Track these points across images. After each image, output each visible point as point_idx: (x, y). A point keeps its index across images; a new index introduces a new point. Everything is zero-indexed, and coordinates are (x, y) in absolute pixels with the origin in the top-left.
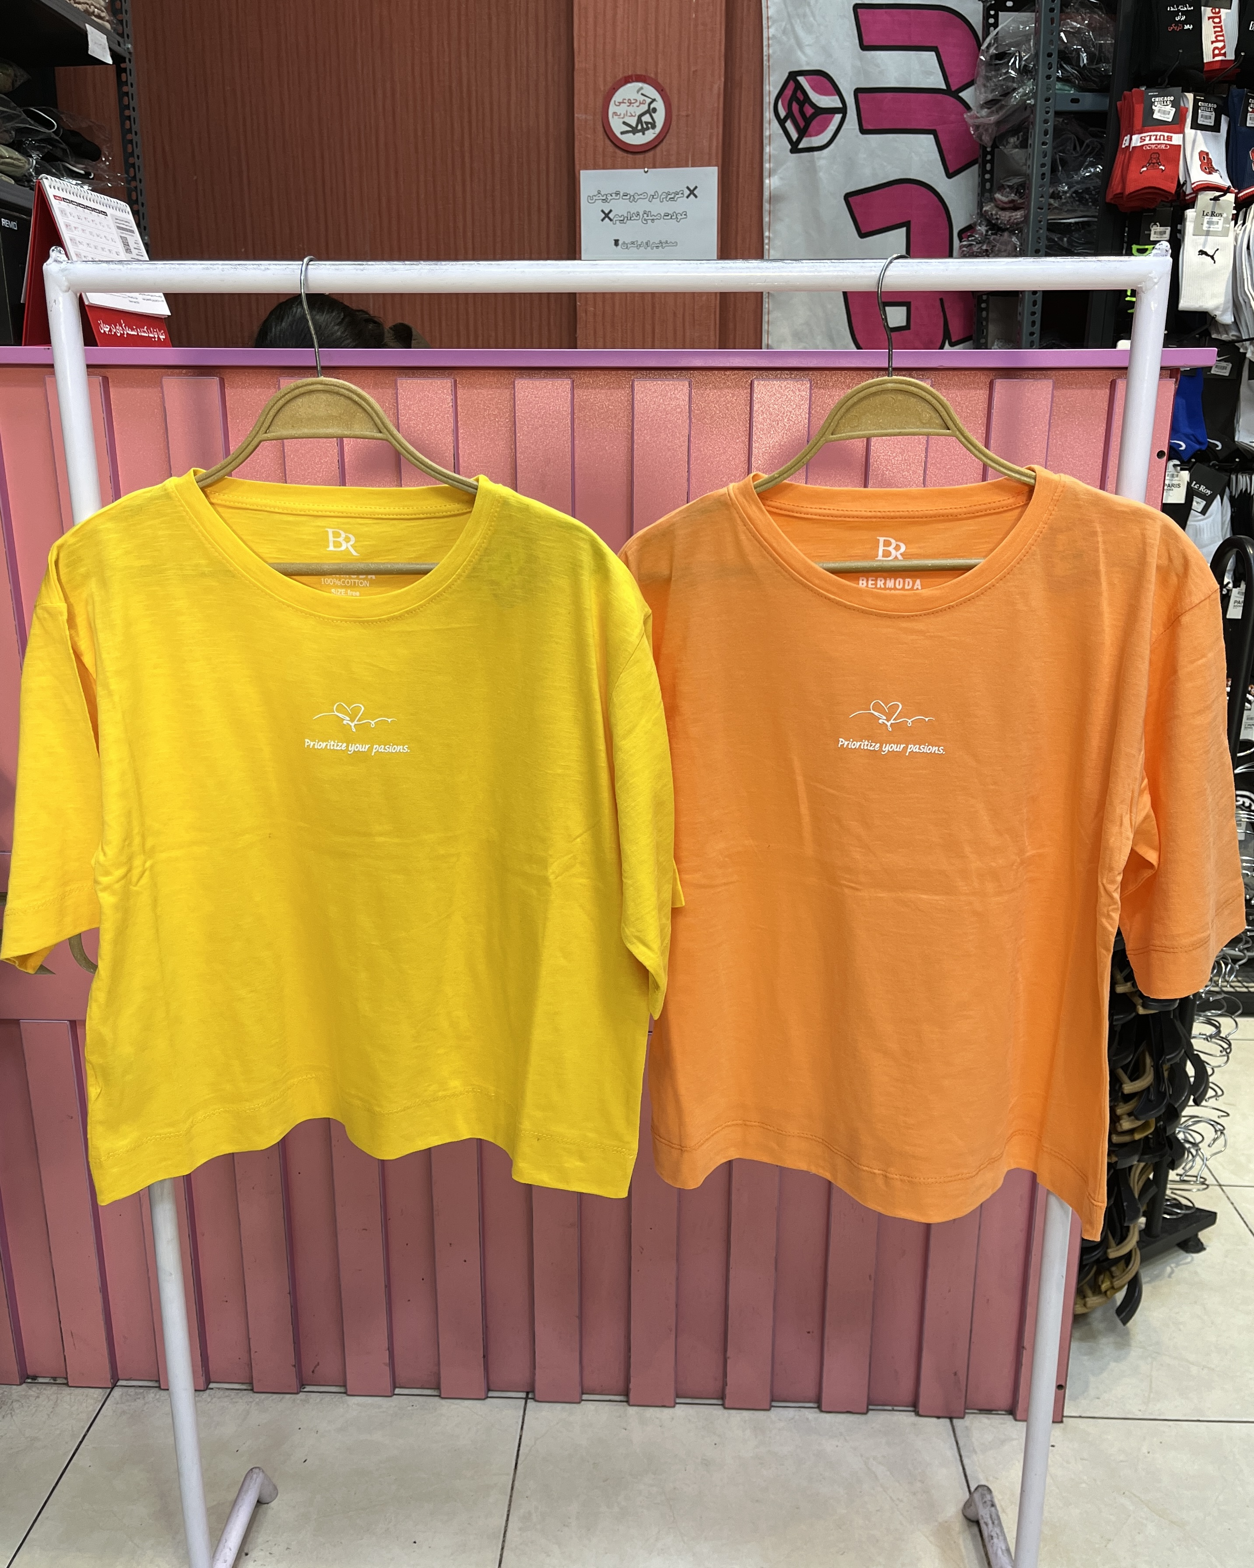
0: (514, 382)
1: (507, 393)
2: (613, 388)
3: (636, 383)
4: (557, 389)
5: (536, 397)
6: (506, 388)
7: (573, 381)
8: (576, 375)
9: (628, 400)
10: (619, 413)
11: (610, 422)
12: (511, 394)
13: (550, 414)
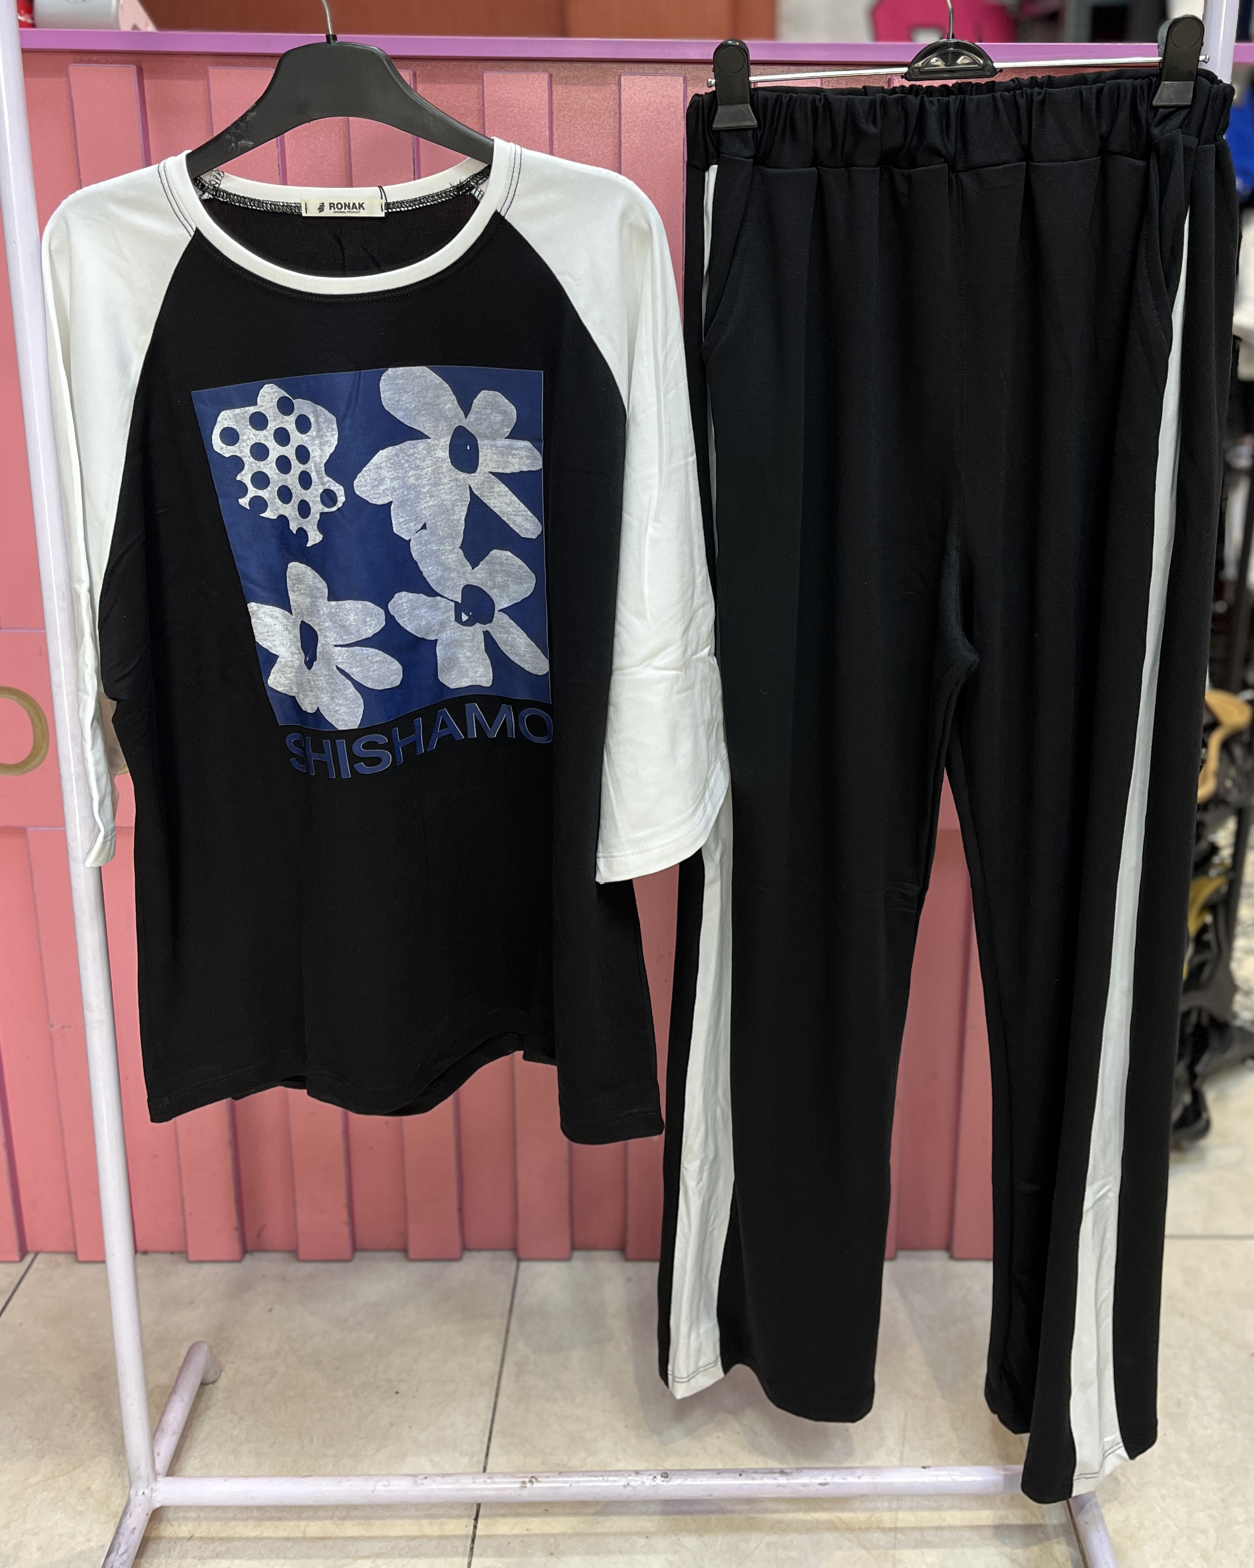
0: (483, 76)
1: (474, 88)
2: (597, 84)
3: (622, 78)
4: (532, 83)
5: (507, 93)
6: (473, 83)
7: (551, 76)
8: (554, 68)
9: (615, 99)
10: (604, 113)
11: (594, 124)
12: (479, 89)
13: (525, 113)
